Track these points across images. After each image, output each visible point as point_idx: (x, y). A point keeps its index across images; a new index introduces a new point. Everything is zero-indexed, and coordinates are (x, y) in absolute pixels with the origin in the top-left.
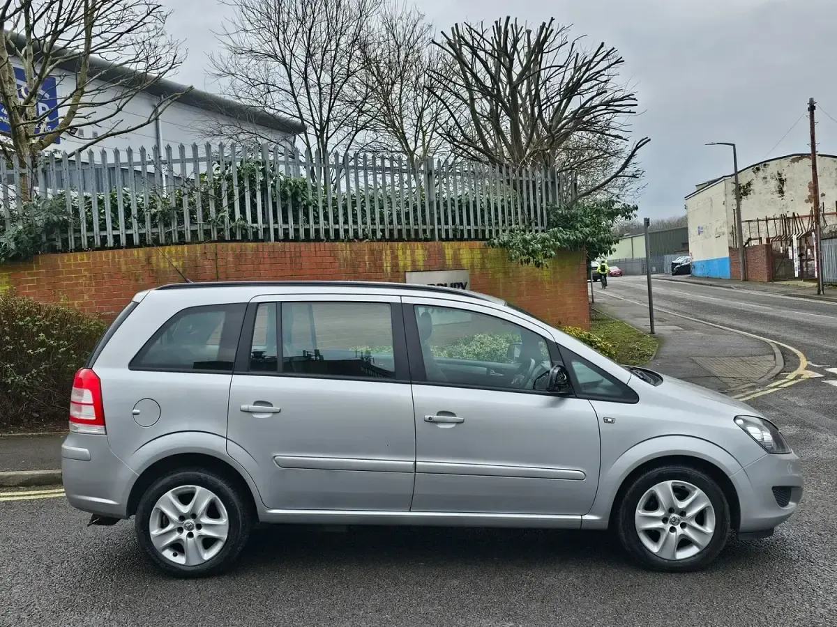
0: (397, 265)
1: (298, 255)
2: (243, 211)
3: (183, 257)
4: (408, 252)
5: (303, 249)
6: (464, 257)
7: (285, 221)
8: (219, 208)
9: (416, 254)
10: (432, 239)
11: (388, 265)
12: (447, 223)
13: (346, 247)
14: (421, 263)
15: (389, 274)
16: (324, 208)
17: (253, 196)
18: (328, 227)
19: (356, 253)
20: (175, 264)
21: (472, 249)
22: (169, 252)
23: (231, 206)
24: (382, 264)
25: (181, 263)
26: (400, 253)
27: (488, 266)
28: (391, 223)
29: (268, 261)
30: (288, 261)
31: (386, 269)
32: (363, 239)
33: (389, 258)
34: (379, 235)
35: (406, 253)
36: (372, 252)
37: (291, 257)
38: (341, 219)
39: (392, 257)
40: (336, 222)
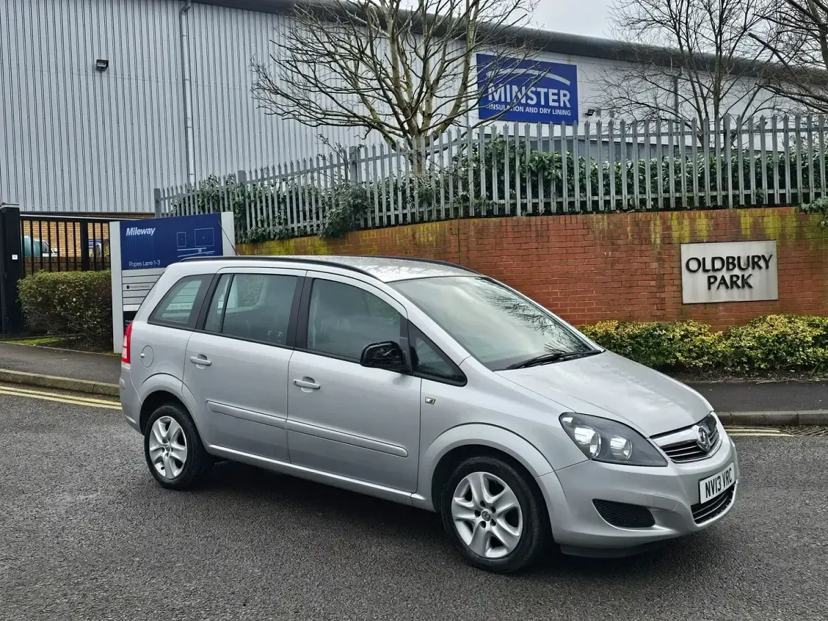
0: (670, 237)
1: (545, 227)
2: (489, 188)
3: (436, 232)
4: (686, 222)
5: (551, 222)
6: (770, 225)
7: (535, 195)
8: (465, 187)
9: (697, 223)
10: (725, 205)
11: (658, 236)
12: (747, 186)
13: (603, 219)
14: (704, 233)
15: (659, 246)
16: (581, 180)
17: (501, 173)
18: (585, 199)
19: (615, 225)
20: (430, 239)
21: (783, 217)
22: (427, 229)
23: (477, 185)
24: (650, 236)
25: (435, 238)
26: (674, 223)
27: (809, 235)
28: (667, 191)
29: (511, 235)
30: (534, 235)
31: (655, 240)
32: (628, 210)
33: (659, 229)
34: (650, 204)
35: (683, 223)
36: (636, 223)
37: (537, 231)
38: (601, 190)
39: (663, 228)
40: (595, 193)
